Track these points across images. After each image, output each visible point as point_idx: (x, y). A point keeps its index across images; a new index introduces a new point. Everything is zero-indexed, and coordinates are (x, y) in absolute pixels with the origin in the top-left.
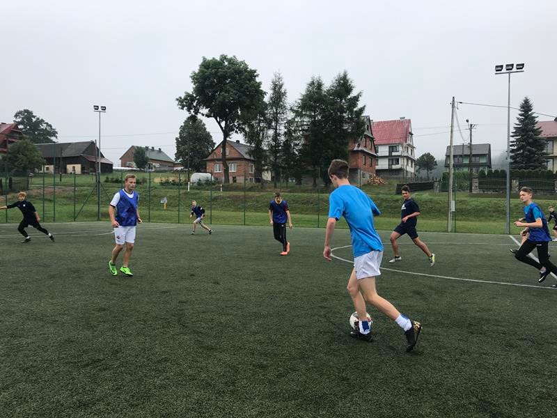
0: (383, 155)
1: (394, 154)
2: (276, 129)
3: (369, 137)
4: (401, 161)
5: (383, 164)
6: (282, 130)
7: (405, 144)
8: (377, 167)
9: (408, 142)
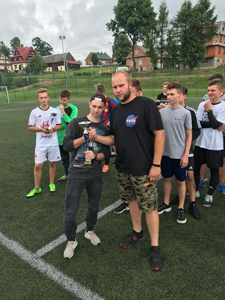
2: (162, 37)
3: (224, 35)
6: (166, 37)
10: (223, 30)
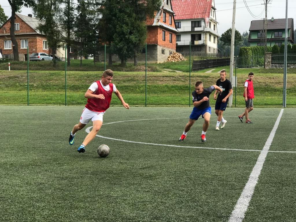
0: (186, 30)
1: (196, 29)
2: (68, 3)
3: (169, 12)
4: (203, 37)
5: (186, 40)
7: (207, 19)
8: (179, 43)
9: (211, 17)
10: (167, 4)
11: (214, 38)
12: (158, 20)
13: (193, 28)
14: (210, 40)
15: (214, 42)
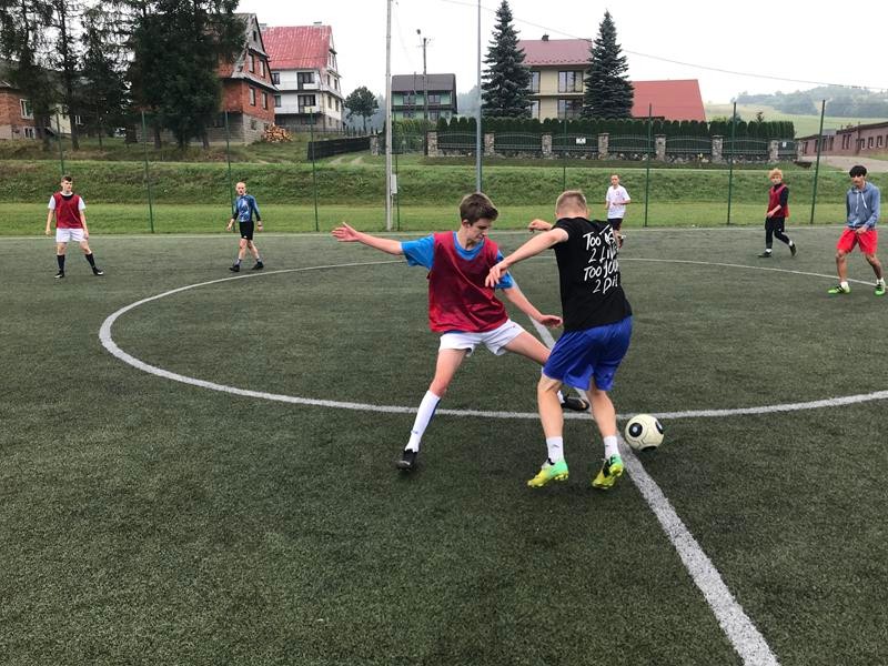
0: (288, 88)
1: (306, 86)
4: (318, 99)
5: (289, 105)
7: (324, 70)
8: (278, 111)
9: (330, 67)
10: (255, 39)
11: (337, 102)
12: (241, 68)
13: (300, 84)
14: (330, 106)
15: (337, 110)
